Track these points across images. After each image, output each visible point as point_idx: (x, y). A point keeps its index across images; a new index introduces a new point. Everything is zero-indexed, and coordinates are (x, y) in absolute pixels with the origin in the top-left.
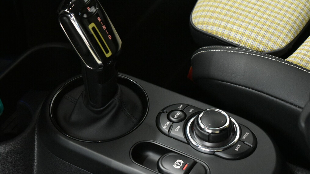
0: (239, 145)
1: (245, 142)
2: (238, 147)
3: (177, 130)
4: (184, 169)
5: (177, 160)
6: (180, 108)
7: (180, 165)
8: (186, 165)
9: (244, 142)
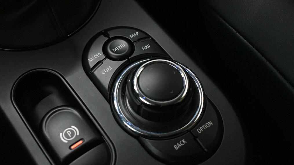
0: (185, 141)
1: (198, 139)
2: (182, 143)
3: (104, 72)
4: (73, 147)
5: (72, 127)
6: (132, 36)
7: (70, 136)
8: (81, 142)
9: (195, 138)
